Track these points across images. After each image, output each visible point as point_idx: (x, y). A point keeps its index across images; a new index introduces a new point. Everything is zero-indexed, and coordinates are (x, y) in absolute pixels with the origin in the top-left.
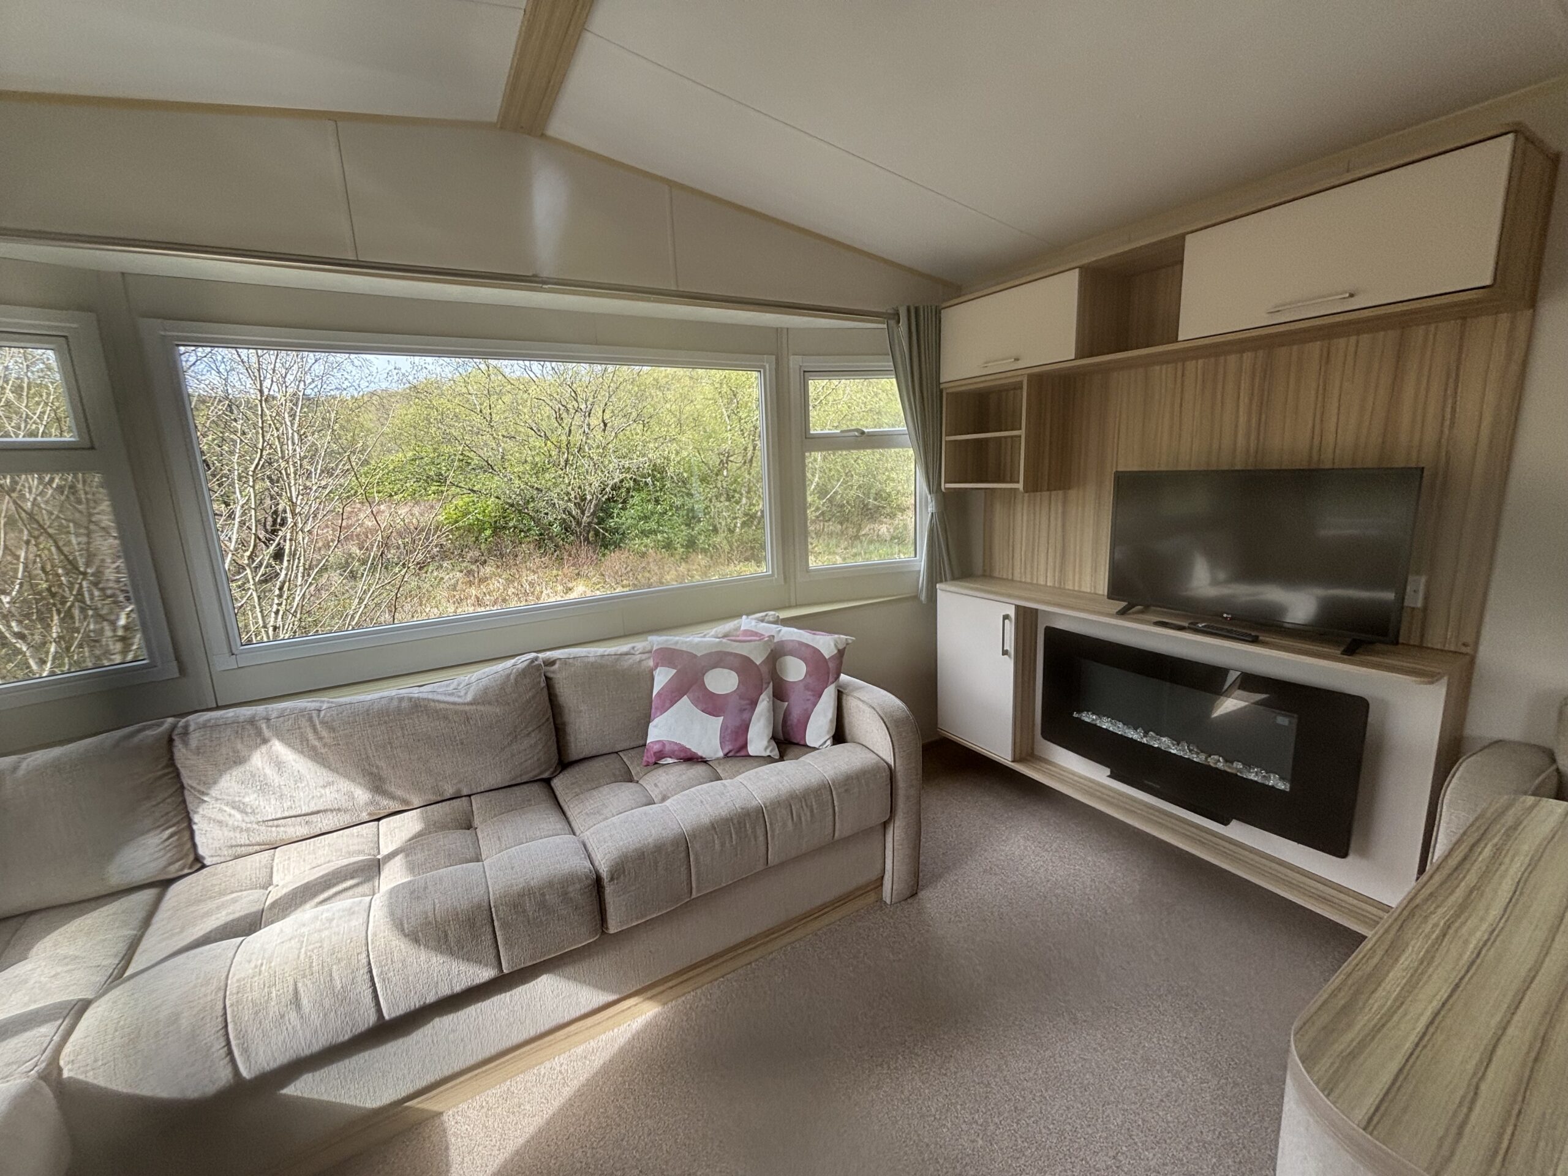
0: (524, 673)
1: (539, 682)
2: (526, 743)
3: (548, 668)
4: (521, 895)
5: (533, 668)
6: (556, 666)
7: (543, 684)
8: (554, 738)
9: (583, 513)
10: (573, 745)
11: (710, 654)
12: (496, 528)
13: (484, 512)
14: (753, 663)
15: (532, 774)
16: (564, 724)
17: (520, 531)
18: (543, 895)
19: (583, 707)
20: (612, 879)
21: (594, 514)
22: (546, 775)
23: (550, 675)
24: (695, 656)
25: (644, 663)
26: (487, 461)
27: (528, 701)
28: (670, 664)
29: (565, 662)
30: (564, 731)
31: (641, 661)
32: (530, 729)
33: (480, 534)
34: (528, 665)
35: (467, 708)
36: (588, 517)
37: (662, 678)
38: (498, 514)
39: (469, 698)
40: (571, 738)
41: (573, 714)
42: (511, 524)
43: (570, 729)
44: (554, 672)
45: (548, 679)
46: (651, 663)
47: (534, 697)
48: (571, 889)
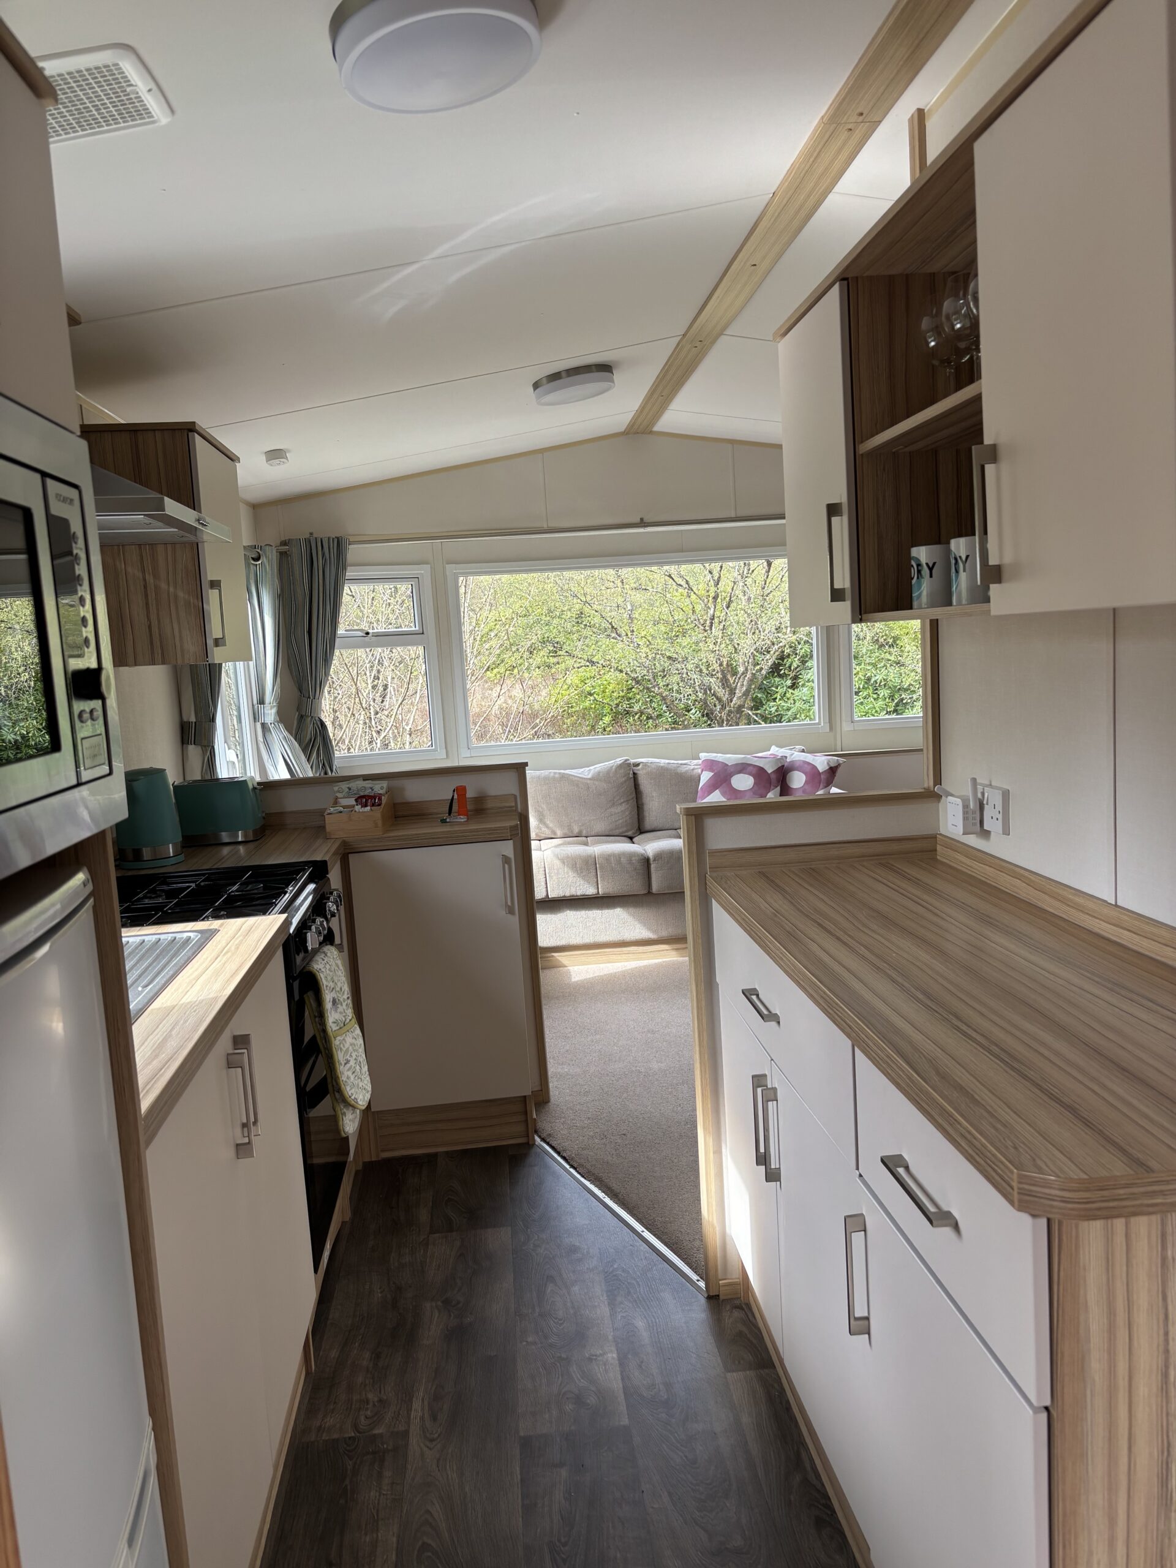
0: (620, 766)
1: (629, 774)
2: (620, 809)
3: (635, 768)
4: (609, 856)
5: (626, 765)
6: (640, 766)
7: (631, 776)
8: (636, 810)
9: (732, 692)
10: (647, 818)
11: (737, 764)
12: (617, 713)
13: (604, 692)
14: (766, 771)
15: (621, 830)
16: (643, 804)
17: (648, 718)
18: (620, 858)
19: (654, 794)
20: (654, 860)
21: (746, 694)
22: (630, 834)
23: (635, 771)
24: (727, 765)
25: (696, 771)
26: (611, 624)
27: (622, 784)
28: (711, 770)
29: (645, 764)
30: (643, 809)
31: (693, 769)
32: (622, 801)
33: (597, 722)
34: (623, 763)
35: (589, 782)
36: (739, 698)
37: (706, 777)
38: (622, 694)
39: (589, 776)
40: (646, 814)
41: (648, 799)
42: (636, 708)
43: (646, 808)
44: (638, 770)
45: (634, 774)
46: (700, 771)
47: (625, 781)
48: (633, 858)
